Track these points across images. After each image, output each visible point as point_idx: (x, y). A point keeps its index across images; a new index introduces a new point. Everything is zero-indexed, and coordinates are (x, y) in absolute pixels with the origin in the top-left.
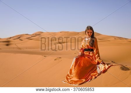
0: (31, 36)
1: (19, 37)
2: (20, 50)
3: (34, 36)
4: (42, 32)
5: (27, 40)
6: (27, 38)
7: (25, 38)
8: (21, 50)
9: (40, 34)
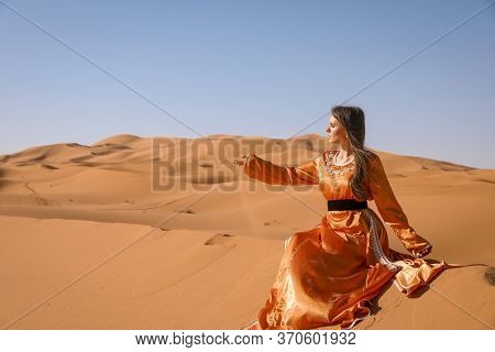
0: (88, 153)
1: (39, 155)
2: (43, 207)
3: (102, 154)
4: (135, 138)
5: (73, 167)
6: (75, 160)
7: (68, 158)
8: (49, 208)
9: (128, 145)
